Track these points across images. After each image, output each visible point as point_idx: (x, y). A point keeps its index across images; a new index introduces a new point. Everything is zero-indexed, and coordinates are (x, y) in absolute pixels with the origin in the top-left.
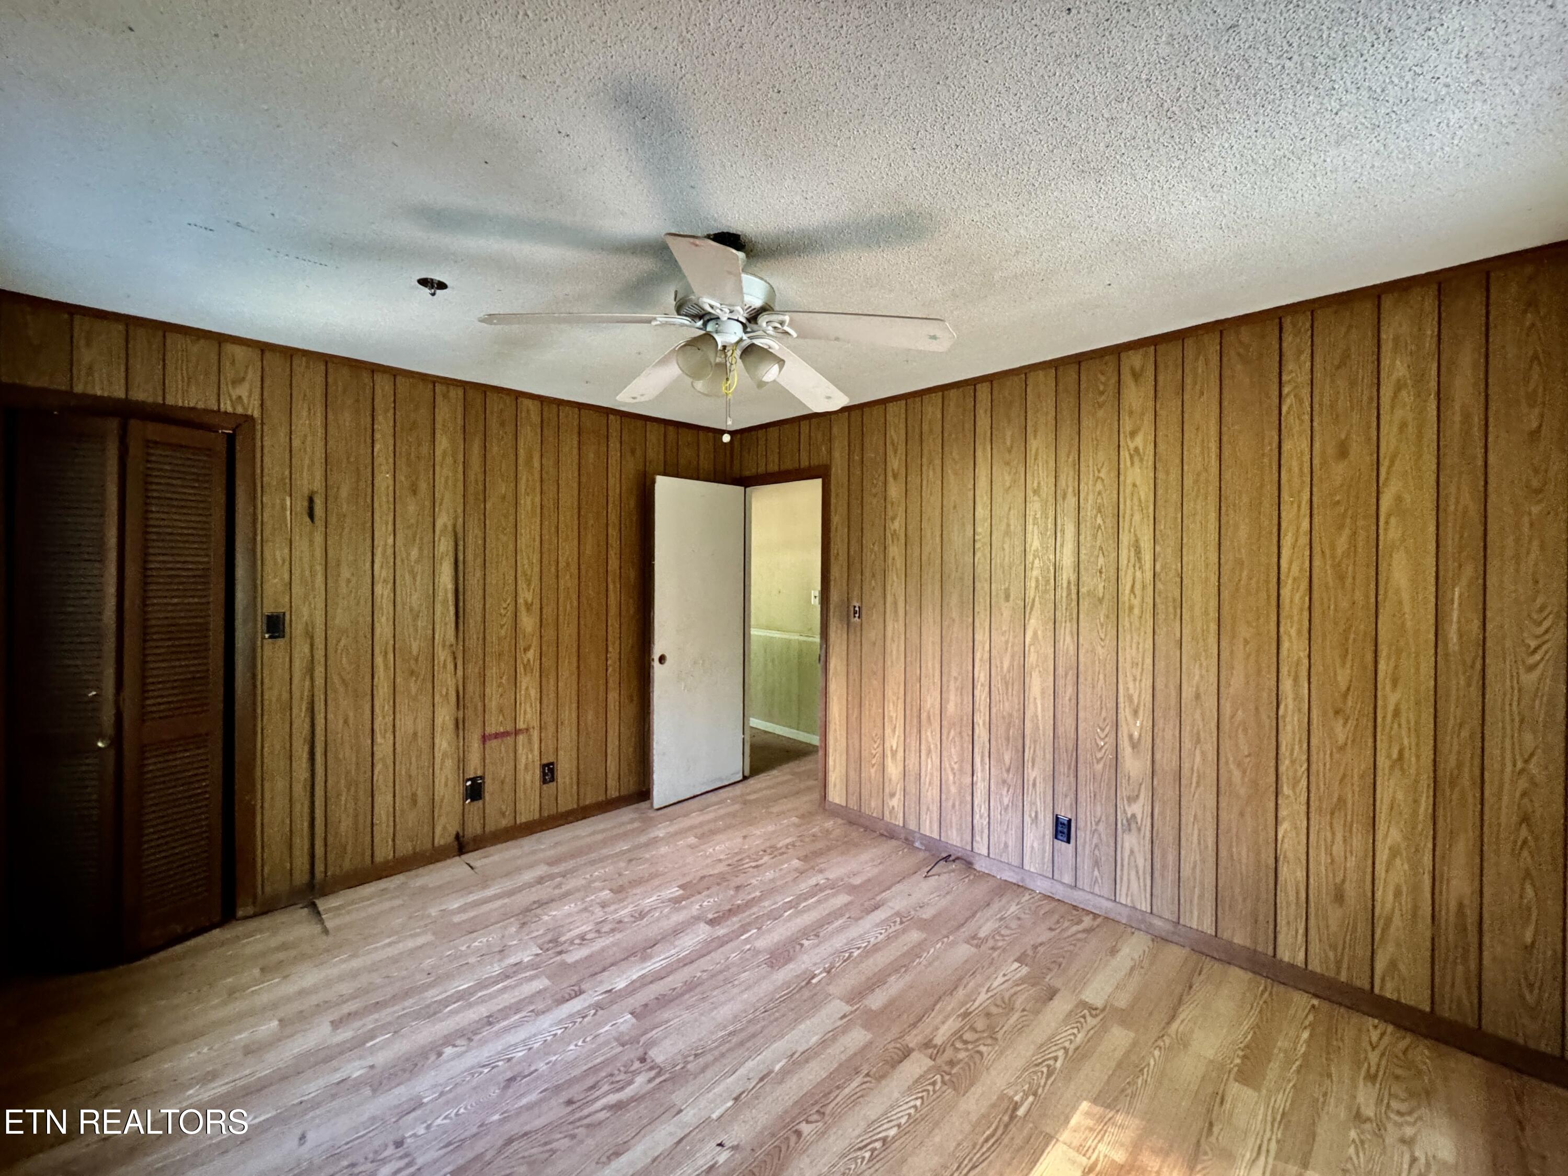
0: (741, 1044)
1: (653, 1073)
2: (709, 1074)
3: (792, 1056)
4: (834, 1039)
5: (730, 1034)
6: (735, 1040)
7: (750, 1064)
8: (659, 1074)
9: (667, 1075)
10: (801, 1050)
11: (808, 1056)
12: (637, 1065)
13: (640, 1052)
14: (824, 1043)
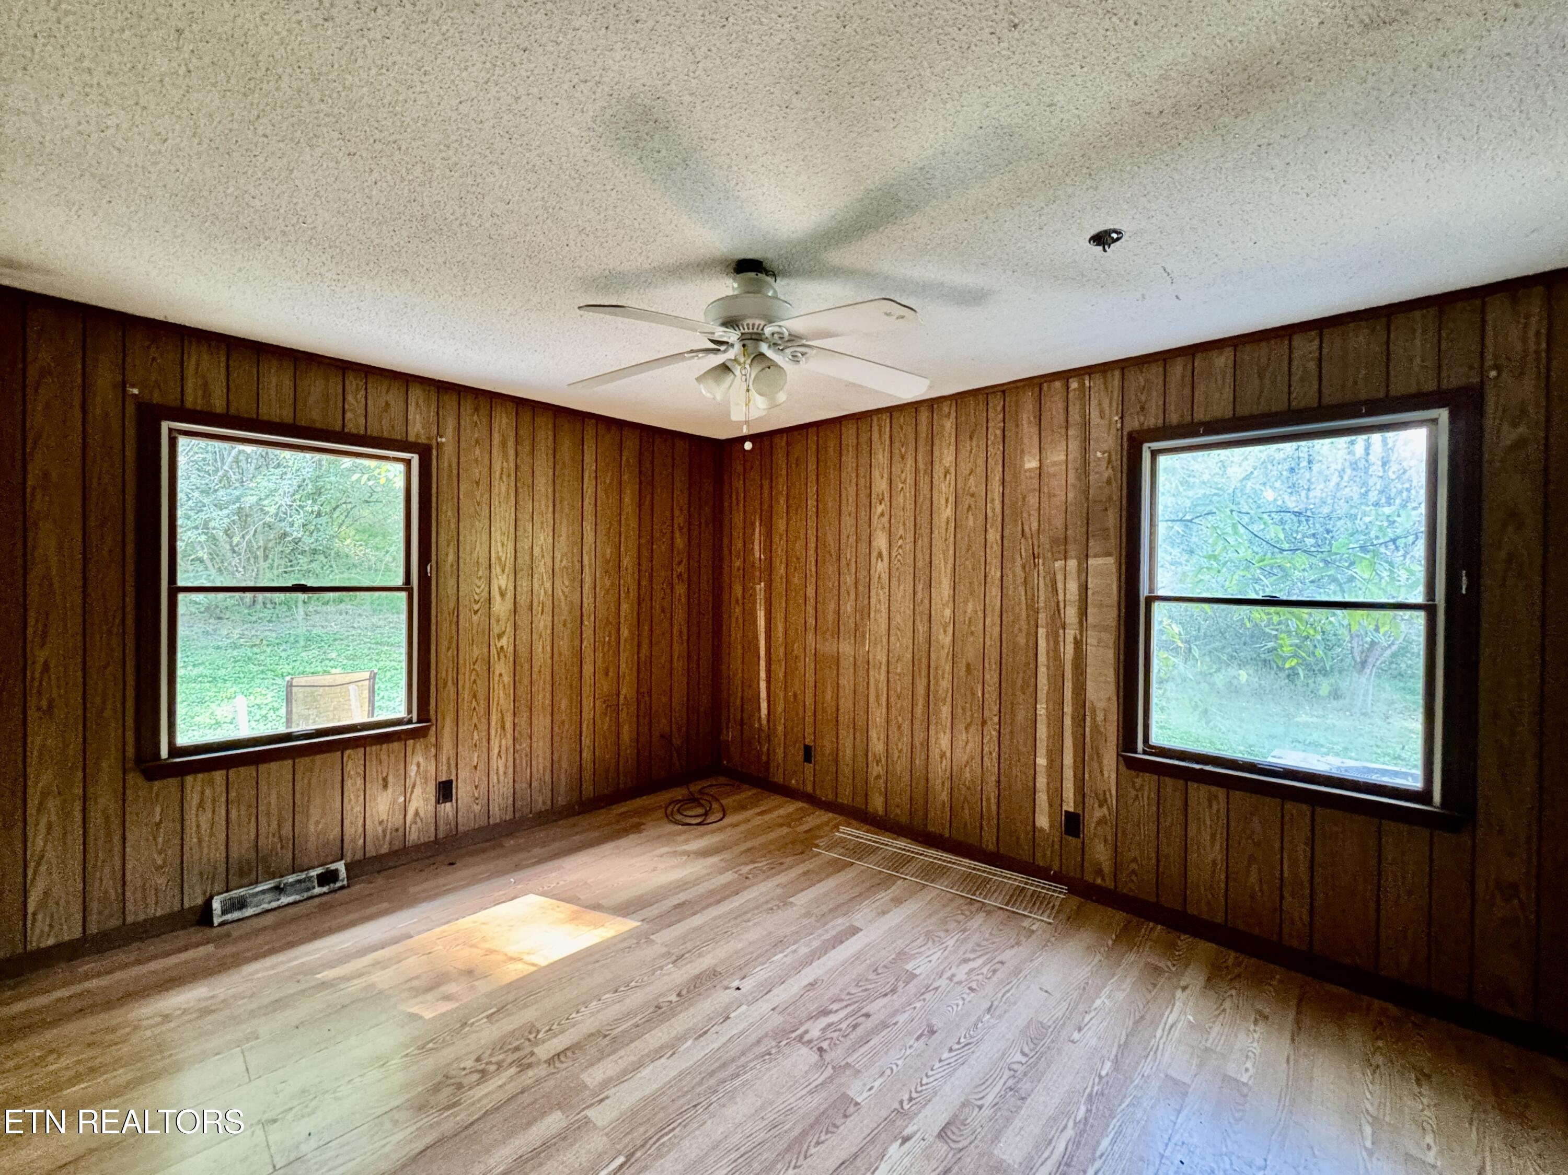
0: (724, 1066)
1: (807, 1038)
2: (753, 1038)
3: (674, 1053)
4: (624, 1072)
5: (738, 1075)
6: (731, 1069)
7: (716, 1046)
8: (801, 1037)
9: (793, 1035)
10: (663, 1060)
11: (656, 1054)
12: (825, 1045)
13: (828, 1057)
14: (637, 1066)
